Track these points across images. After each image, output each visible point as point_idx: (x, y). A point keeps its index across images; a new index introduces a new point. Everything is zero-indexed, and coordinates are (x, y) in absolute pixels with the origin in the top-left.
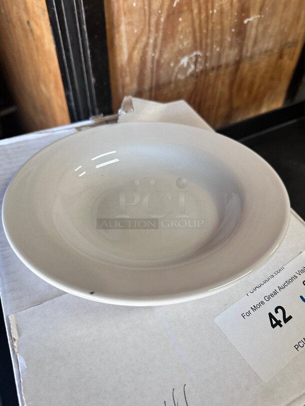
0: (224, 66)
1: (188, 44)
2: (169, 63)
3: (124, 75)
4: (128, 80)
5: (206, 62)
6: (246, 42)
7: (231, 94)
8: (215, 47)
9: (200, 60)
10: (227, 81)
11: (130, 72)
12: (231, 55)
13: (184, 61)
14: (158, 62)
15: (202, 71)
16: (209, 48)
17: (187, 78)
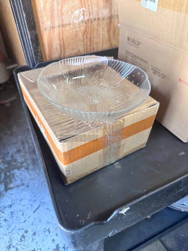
0: (101, 19)
1: (77, 3)
2: (68, 13)
3: (42, 15)
4: (45, 19)
5: (90, 15)
6: (113, 6)
7: (109, 37)
8: (94, 6)
9: (86, 13)
10: (106, 28)
11: (46, 15)
12: (105, 13)
13: (77, 12)
14: (61, 11)
15: (88, 20)
16: (91, 7)
17: (79, 23)
